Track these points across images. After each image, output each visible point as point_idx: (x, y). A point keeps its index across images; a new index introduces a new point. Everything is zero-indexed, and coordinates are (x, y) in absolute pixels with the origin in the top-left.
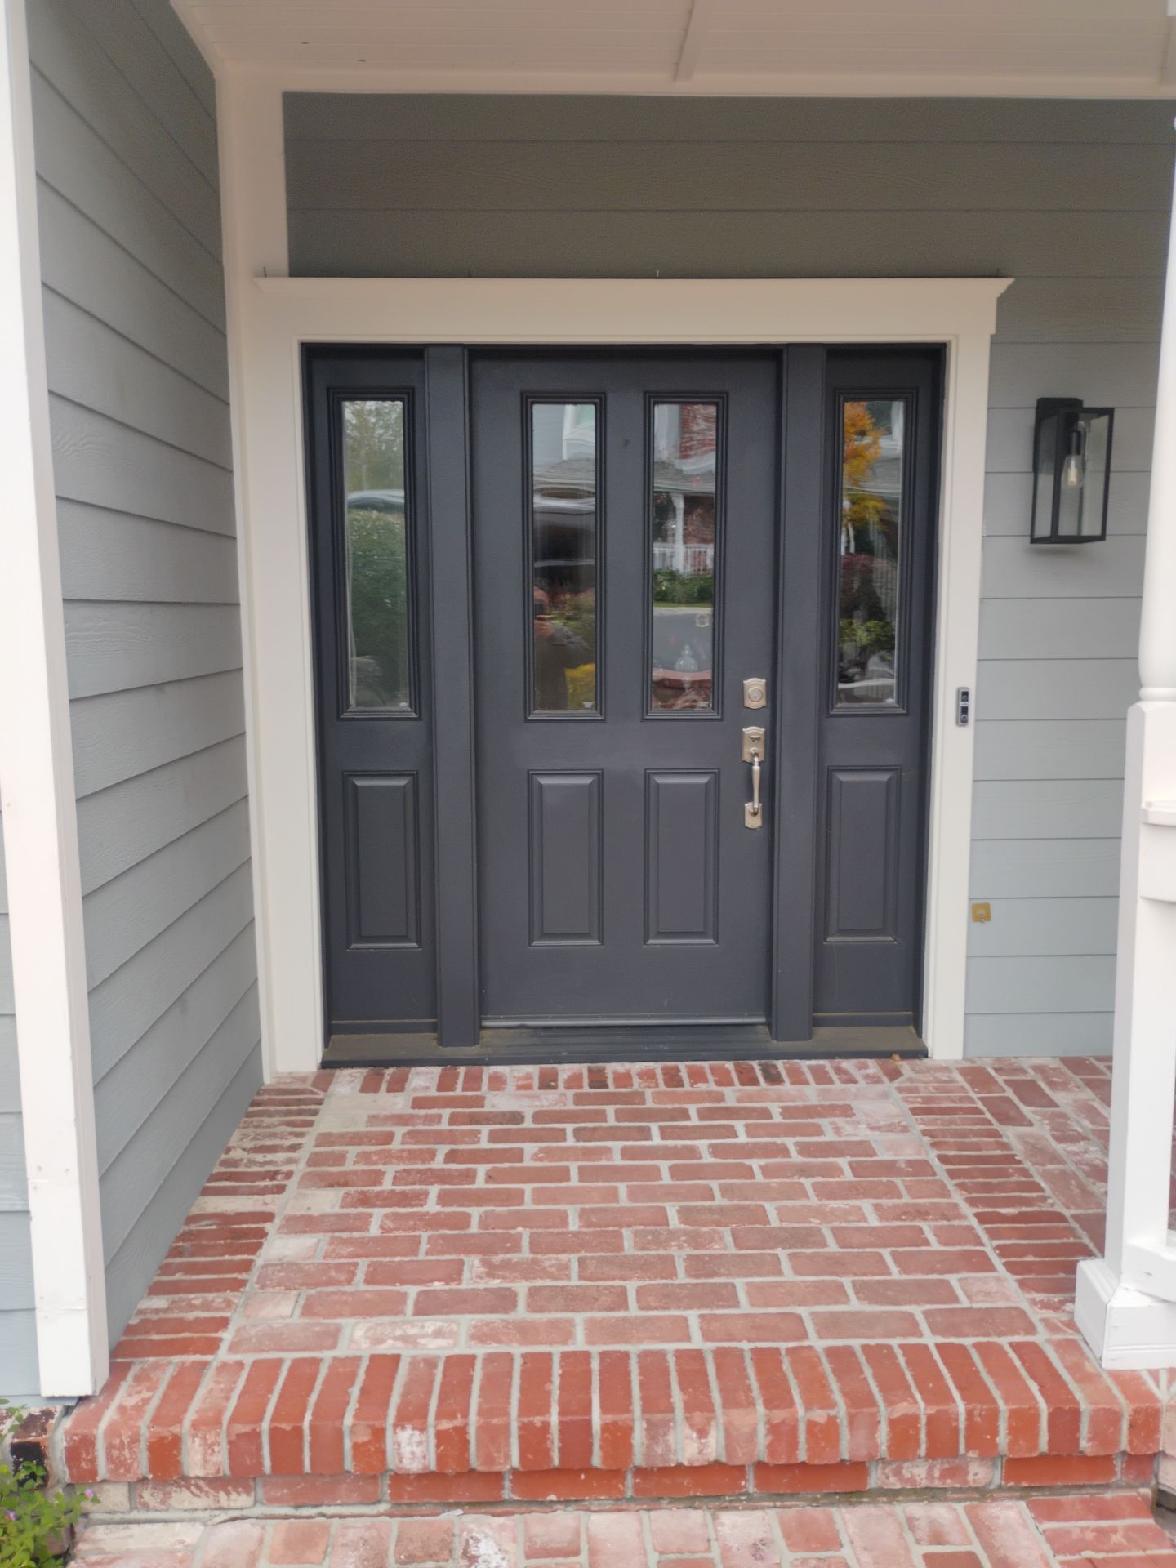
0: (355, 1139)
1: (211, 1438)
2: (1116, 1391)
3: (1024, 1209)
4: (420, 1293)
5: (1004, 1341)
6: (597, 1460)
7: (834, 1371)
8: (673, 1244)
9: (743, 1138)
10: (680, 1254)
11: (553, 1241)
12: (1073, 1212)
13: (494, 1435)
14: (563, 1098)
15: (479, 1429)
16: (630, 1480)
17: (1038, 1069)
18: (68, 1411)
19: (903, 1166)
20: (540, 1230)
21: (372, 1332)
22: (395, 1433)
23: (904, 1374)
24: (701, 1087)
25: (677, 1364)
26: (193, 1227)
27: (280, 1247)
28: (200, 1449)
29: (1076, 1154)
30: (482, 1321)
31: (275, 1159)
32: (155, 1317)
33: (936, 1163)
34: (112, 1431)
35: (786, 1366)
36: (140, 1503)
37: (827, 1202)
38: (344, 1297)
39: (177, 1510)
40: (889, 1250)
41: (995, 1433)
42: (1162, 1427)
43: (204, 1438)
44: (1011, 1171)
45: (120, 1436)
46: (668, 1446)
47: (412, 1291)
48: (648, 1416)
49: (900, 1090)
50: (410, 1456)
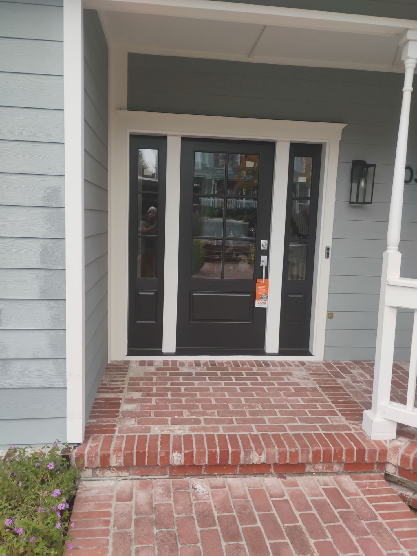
0: (141, 379)
1: (119, 455)
2: (375, 445)
3: (345, 400)
4: (172, 419)
5: (343, 433)
6: (230, 462)
7: (296, 439)
8: (244, 408)
9: (260, 381)
10: (247, 411)
11: (208, 406)
12: (359, 401)
13: (201, 454)
14: (203, 369)
15: (196, 453)
16: (238, 468)
17: (346, 364)
18: (75, 447)
19: (309, 388)
20: (204, 404)
21: (160, 428)
22: (172, 453)
23: (316, 440)
24: (245, 366)
25: (251, 437)
26: (98, 401)
27: (125, 407)
28: (115, 458)
29: (359, 386)
30: (192, 426)
31: (118, 384)
32: (94, 424)
33: (318, 388)
34: (89, 452)
35: (282, 438)
36: (96, 475)
37: (288, 398)
38: (149, 420)
39: (106, 477)
40: (307, 410)
41: (342, 456)
42: (388, 455)
43: (117, 455)
44: (340, 390)
45: (92, 454)
46: (250, 458)
47: (169, 419)
48: (245, 449)
49: (305, 368)
50: (176, 460)
